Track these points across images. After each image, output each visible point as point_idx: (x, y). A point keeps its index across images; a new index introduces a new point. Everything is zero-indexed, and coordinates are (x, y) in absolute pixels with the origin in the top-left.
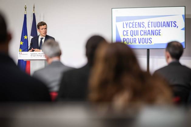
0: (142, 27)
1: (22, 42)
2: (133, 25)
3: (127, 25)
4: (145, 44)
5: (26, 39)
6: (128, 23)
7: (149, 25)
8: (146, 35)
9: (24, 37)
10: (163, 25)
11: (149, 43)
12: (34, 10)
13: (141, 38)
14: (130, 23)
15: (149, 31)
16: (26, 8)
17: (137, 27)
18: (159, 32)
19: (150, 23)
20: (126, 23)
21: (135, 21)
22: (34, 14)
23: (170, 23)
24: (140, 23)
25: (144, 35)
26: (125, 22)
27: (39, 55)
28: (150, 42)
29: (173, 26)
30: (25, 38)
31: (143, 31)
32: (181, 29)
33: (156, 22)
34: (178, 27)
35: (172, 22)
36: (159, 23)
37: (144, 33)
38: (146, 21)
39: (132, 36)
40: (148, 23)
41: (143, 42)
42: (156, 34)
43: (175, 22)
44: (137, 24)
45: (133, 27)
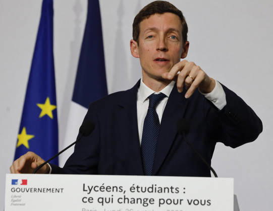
1: (28, 133)
5: (46, 116)
9: (40, 106)
30: (42, 114)
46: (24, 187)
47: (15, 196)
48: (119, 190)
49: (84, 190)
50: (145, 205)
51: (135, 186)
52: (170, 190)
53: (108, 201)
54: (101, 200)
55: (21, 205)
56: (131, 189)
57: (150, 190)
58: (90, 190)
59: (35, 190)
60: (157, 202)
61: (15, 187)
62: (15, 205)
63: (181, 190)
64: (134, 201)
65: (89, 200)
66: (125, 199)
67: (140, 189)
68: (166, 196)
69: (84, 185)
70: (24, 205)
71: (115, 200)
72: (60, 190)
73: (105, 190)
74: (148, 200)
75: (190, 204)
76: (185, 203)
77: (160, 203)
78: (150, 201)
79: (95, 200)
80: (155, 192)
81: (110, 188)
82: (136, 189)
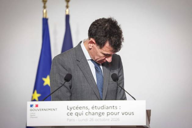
1: (38, 93)
9: (44, 79)
46: (37, 108)
47: (32, 113)
48: (86, 108)
49: (68, 109)
50: (100, 116)
51: (94, 106)
52: (113, 107)
53: (80, 114)
54: (77, 114)
55: (35, 117)
56: (92, 108)
57: (102, 108)
58: (71, 109)
59: (42, 110)
60: (106, 114)
61: (32, 108)
62: (32, 118)
63: (118, 107)
64: (94, 114)
65: (70, 114)
66: (89, 113)
67: (97, 108)
68: (110, 111)
69: (68, 106)
70: (37, 117)
71: (84, 114)
72: (55, 110)
73: (79, 108)
74: (101, 113)
75: (123, 114)
76: (120, 114)
77: (108, 115)
78: (102, 114)
79: (74, 114)
80: (105, 108)
81: (81, 108)
82: (95, 107)
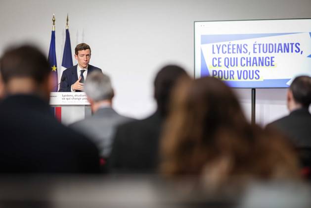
0: (244, 52)
2: (229, 49)
3: (219, 49)
4: (248, 80)
6: (220, 46)
7: (254, 48)
8: (250, 65)
10: (279, 50)
11: (254, 78)
12: (67, 24)
13: (241, 71)
14: (224, 46)
15: (255, 58)
16: (54, 21)
17: (236, 52)
18: (272, 61)
19: (257, 46)
20: (217, 45)
21: (232, 42)
22: (67, 31)
23: (290, 46)
24: (241, 45)
25: (247, 65)
26: (215, 44)
27: (76, 97)
28: (257, 77)
29: (294, 51)
30: (53, 70)
31: (244, 59)
32: (308, 55)
33: (267, 45)
34: (302, 52)
35: (292, 44)
36: (271, 46)
37: (247, 62)
38: (250, 43)
39: (227, 67)
40: (254, 45)
41: (245, 78)
42: (267, 64)
43: (297, 45)
44: (235, 47)
45: (229, 53)
48: (72, 96)
50: (79, 100)
53: (69, 99)
57: (80, 96)
65: (64, 99)
66: (74, 98)
69: (63, 95)
73: (68, 96)
